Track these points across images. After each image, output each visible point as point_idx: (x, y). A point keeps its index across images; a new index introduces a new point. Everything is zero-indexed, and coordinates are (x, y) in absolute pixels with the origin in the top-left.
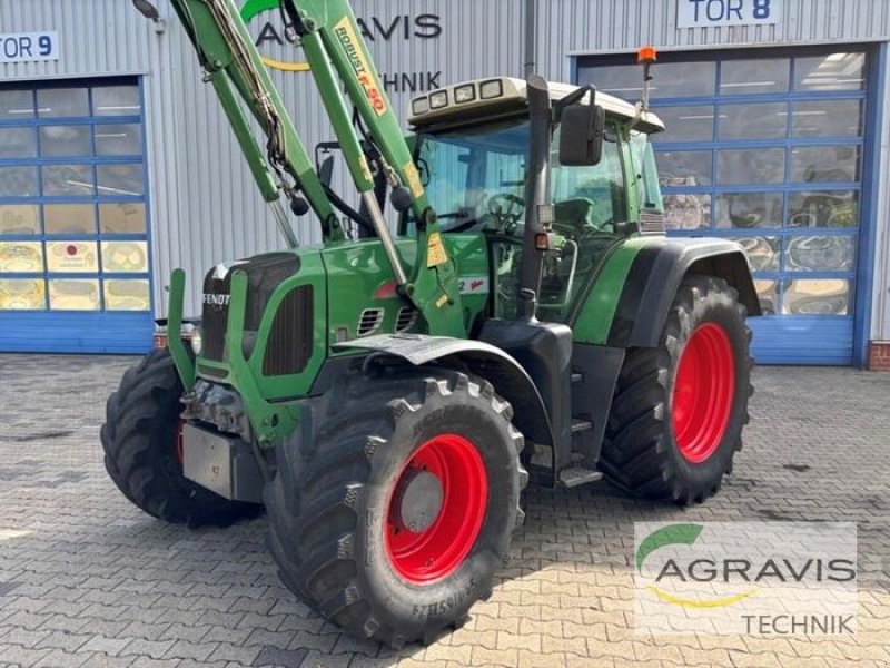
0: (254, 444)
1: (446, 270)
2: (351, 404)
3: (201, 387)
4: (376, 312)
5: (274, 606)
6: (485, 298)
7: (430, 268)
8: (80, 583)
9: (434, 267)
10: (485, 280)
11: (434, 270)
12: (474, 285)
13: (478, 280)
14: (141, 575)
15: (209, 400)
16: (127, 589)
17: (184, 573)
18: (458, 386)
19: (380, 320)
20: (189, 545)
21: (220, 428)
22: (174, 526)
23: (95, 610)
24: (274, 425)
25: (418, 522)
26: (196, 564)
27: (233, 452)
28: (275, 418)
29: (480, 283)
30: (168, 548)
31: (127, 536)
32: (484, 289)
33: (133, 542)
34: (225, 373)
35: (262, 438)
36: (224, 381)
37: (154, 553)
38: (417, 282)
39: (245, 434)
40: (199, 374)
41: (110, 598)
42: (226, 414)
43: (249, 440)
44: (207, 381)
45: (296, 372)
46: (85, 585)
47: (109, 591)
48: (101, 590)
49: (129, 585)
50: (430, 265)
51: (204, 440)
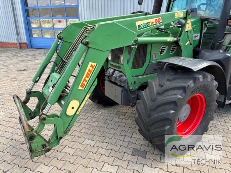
0: (128, 89)
1: (190, 32)
2: (168, 83)
3: (111, 71)
4: (165, 47)
5: (132, 134)
6: (198, 41)
7: (186, 32)
8: (79, 121)
9: (187, 31)
10: (199, 35)
11: (187, 32)
12: (196, 37)
13: (197, 35)
14: (94, 120)
15: (114, 75)
16: (91, 124)
17: (105, 120)
18: (205, 78)
19: (166, 50)
20: (104, 111)
21: (118, 85)
22: (99, 105)
23: (84, 130)
24: (134, 84)
25: (183, 119)
26: (107, 118)
27: (122, 91)
28: (135, 83)
29: (197, 36)
30: (99, 111)
31: (87, 107)
32: (198, 38)
33: (89, 109)
34: (120, 68)
35: (131, 88)
36: (119, 70)
37: (95, 112)
38: (181, 37)
39: (126, 87)
40: (110, 66)
41: (87, 127)
42: (120, 80)
43: (127, 88)
44: (113, 69)
45: (141, 68)
46: (80, 121)
47: (86, 124)
48: (84, 123)
49: (91, 123)
50: (186, 31)
51: (112, 87)
